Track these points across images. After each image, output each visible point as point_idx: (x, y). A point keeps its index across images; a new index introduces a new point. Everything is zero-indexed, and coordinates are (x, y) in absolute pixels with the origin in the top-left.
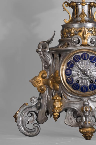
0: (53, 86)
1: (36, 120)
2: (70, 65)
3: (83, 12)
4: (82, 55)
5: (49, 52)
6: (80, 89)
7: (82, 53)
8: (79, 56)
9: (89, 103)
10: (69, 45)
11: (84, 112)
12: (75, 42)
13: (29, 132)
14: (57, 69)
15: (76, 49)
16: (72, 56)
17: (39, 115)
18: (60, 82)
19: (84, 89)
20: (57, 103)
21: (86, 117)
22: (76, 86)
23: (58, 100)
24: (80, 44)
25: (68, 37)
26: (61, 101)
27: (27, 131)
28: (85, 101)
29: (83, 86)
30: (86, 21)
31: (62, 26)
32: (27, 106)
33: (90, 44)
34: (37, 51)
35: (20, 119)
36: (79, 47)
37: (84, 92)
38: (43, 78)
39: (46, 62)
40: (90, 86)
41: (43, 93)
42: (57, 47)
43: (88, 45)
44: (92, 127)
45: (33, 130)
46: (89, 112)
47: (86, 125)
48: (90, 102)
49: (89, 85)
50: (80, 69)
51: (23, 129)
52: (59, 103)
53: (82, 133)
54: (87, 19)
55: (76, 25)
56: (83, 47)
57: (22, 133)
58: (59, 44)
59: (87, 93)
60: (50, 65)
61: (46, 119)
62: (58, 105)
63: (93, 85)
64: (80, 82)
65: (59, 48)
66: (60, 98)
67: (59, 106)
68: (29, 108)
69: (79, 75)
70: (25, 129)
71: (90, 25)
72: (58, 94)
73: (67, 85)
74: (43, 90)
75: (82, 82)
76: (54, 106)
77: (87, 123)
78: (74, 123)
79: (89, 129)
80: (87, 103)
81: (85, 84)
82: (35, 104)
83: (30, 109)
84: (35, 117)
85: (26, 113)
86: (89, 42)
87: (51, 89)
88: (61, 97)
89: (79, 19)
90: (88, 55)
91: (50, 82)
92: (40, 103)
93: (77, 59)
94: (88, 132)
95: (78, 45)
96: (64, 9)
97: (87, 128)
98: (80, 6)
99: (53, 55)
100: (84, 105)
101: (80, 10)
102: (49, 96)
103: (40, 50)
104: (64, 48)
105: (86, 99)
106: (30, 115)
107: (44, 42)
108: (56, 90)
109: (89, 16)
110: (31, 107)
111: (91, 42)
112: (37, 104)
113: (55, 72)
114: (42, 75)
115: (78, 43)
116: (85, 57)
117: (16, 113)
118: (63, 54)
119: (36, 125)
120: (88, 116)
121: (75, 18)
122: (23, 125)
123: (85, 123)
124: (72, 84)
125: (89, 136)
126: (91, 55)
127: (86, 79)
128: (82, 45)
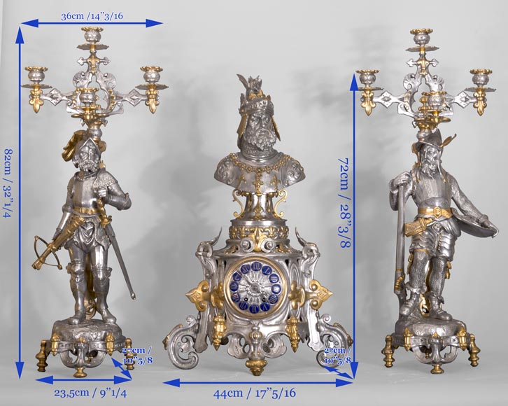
0: (216, 303)
1: (193, 347)
2: (237, 277)
3: (259, 204)
4: (253, 264)
5: (212, 257)
6: (248, 309)
7: (252, 262)
8: (248, 265)
9: (259, 328)
10: (237, 249)
11: (252, 340)
12: (244, 246)
13: (183, 363)
14: (221, 280)
15: (246, 256)
16: (239, 266)
17: (197, 341)
18: (223, 299)
19: (254, 310)
20: (218, 326)
21: (254, 345)
22: (243, 306)
23: (221, 322)
24: (251, 249)
25: (237, 238)
26: (224, 325)
27: (180, 362)
28: (254, 325)
29: (254, 305)
30: (262, 218)
31: (231, 221)
32: (182, 329)
33: (264, 250)
34: (197, 255)
35: (171, 346)
36: (249, 254)
37: (254, 313)
38: (203, 291)
39: (209, 271)
40: (262, 306)
41: (203, 311)
42: (221, 250)
43: (262, 251)
44: (263, 359)
45: (188, 361)
46: (259, 339)
47: (254, 358)
48: (261, 326)
49: (260, 303)
50: (249, 283)
51: (175, 359)
52: (222, 326)
53: (248, 366)
54: (264, 214)
55: (249, 223)
56: (254, 254)
57: (174, 364)
58: (227, 247)
59: (258, 314)
60: (213, 275)
61: (205, 347)
62: (220, 328)
63: (266, 305)
64: (249, 300)
65: (224, 254)
66: (224, 320)
67: (222, 330)
68: (183, 330)
69: (247, 291)
70: (177, 359)
71: (267, 223)
72: (222, 315)
73: (232, 302)
74: (203, 307)
75: (251, 300)
76: (215, 331)
77: (256, 354)
78: (240, 353)
79: (258, 363)
80: (257, 328)
81: (256, 303)
82: (192, 325)
83: (185, 333)
84: (192, 343)
85: (180, 338)
86: (263, 247)
87: (214, 307)
88: (226, 318)
89: (254, 214)
90: (261, 265)
91: (213, 297)
92: (199, 324)
93: (246, 270)
94: (255, 366)
95: (248, 251)
96: (235, 199)
97: (256, 360)
98: (256, 197)
99: (217, 261)
100: (253, 330)
101: (256, 203)
102: (210, 316)
103: (200, 254)
104: (231, 254)
105: (257, 322)
106: (185, 340)
107: (206, 242)
108: (219, 308)
109: (267, 210)
110: (186, 330)
111: (265, 247)
112: (194, 326)
113: (219, 284)
114: (203, 286)
115: (249, 248)
116: (255, 267)
117: (166, 338)
118: (229, 262)
119: (192, 354)
120: (258, 344)
121: (248, 213)
122: (175, 354)
123: (252, 353)
124: (239, 302)
125: (258, 371)
126: (265, 265)
127: (257, 296)
128: (254, 251)
